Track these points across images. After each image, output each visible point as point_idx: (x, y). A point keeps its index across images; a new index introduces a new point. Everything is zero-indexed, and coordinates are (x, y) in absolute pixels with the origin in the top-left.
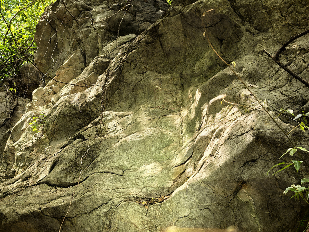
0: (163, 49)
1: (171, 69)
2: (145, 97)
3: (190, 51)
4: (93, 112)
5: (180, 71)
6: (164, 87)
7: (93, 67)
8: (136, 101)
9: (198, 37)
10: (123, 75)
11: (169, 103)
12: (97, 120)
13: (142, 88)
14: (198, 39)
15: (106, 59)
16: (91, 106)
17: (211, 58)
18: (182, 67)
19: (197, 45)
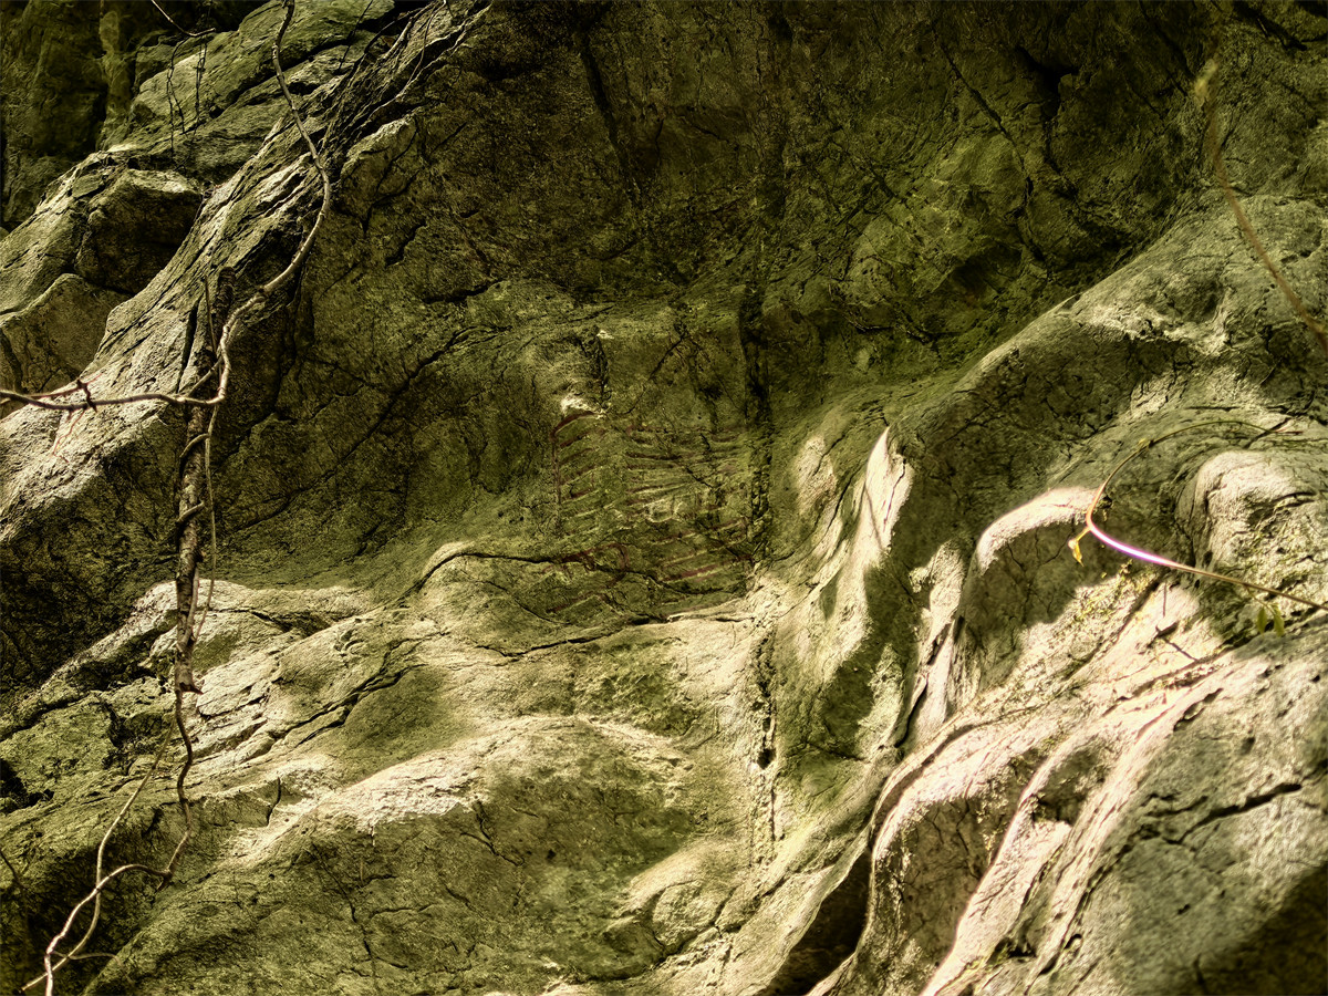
0: (608, 117)
1: (674, 267)
2: (474, 476)
3: (813, 140)
4: (77, 584)
5: (741, 288)
6: (623, 409)
7: (65, 234)
8: (411, 508)
9: (876, 41)
10: (310, 307)
11: (663, 530)
12: (107, 647)
13: (456, 411)
14: (875, 56)
15: (169, 174)
16: (61, 539)
17: (975, 202)
18: (757, 258)
19: (868, 100)
